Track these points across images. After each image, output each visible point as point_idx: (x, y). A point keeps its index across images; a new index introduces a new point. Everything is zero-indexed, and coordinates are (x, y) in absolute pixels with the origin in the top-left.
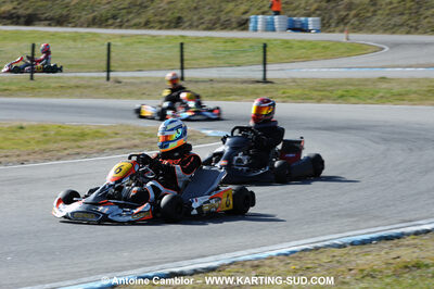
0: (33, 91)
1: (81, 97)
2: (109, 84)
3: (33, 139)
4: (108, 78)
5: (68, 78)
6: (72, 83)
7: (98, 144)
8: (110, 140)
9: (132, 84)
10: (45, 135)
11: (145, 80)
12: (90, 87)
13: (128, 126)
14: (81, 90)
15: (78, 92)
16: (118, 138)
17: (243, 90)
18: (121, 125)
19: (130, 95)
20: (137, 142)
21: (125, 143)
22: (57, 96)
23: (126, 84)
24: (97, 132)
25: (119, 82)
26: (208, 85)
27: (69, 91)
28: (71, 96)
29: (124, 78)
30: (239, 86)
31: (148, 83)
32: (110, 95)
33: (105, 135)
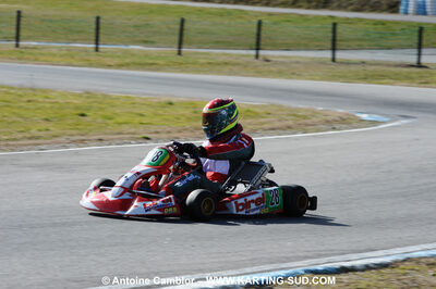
0: (181, 67)
1: (230, 74)
2: (258, 62)
3: (183, 115)
4: (257, 56)
5: (217, 54)
6: (221, 59)
7: (250, 124)
8: (263, 120)
9: (282, 63)
10: (195, 112)
11: (294, 59)
12: (238, 64)
13: (280, 106)
14: (230, 67)
15: (226, 69)
16: (271, 118)
17: (396, 74)
18: (273, 105)
19: (280, 74)
20: (290, 123)
21: (277, 124)
22: (205, 72)
23: (276, 63)
24: (248, 111)
25: (268, 61)
26: (360, 68)
27: (218, 67)
28: (219, 73)
29: (273, 57)
30: (393, 69)
31: (297, 62)
32: (259, 73)
33: (257, 115)
